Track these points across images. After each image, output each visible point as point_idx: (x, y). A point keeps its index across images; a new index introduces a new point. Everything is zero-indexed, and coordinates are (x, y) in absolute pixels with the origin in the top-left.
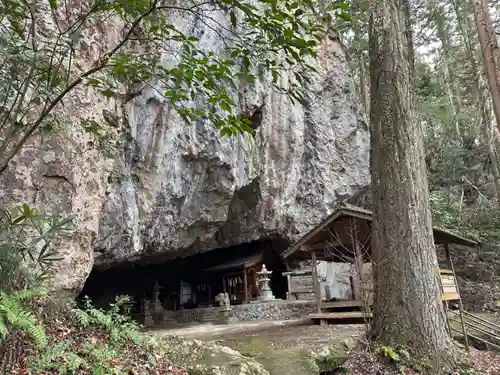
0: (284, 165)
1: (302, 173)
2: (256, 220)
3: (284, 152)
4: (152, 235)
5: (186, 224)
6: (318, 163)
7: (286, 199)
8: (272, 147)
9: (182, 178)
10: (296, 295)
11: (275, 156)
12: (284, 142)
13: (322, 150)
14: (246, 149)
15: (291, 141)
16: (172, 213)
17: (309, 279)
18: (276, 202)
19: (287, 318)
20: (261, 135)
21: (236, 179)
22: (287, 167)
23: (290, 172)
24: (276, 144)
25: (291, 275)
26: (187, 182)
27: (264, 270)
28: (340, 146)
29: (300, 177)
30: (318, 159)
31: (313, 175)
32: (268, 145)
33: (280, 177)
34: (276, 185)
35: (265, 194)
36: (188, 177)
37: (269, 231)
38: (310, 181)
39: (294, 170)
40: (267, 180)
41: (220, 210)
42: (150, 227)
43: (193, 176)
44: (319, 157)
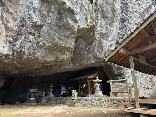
0: (109, 22)
1: (120, 29)
2: (93, 52)
3: (110, 15)
4: (18, 46)
5: (44, 44)
6: (129, 25)
7: (110, 41)
8: (102, 11)
9: (40, 12)
10: (115, 94)
11: (105, 16)
12: (109, 10)
13: (131, 17)
14: (87, 8)
15: (114, 10)
16: (34, 35)
17: (124, 85)
18: (104, 42)
19: (109, 107)
20: (96, 4)
21: (79, 22)
22: (111, 24)
23: (113, 26)
24: (105, 10)
25: (113, 82)
26: (44, 15)
27: (97, 80)
28: (142, 14)
29: (118, 31)
30: (129, 22)
31: (126, 30)
32: (100, 10)
33: (107, 28)
34: (104, 31)
35: (97, 36)
36: (45, 12)
37: (100, 59)
38: (124, 33)
39: (115, 26)
40: (99, 28)
41: (70, 41)
42: (16, 40)
43: (48, 13)
44: (130, 21)
